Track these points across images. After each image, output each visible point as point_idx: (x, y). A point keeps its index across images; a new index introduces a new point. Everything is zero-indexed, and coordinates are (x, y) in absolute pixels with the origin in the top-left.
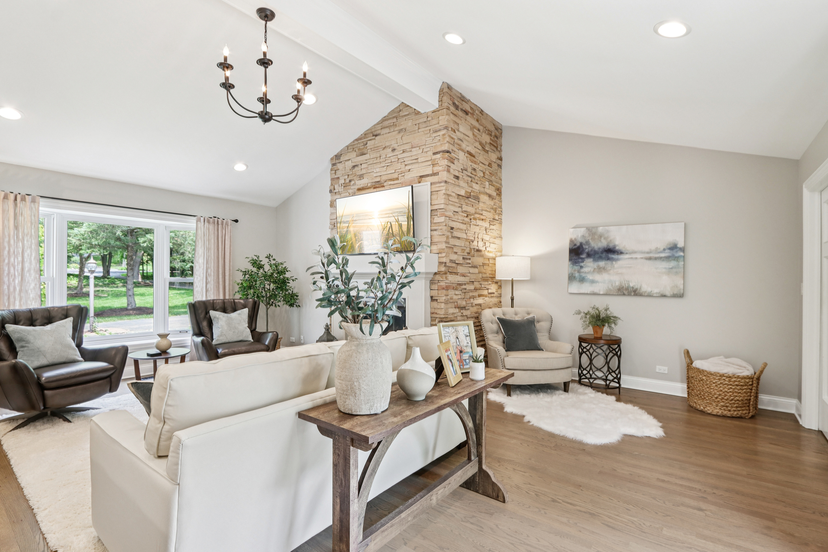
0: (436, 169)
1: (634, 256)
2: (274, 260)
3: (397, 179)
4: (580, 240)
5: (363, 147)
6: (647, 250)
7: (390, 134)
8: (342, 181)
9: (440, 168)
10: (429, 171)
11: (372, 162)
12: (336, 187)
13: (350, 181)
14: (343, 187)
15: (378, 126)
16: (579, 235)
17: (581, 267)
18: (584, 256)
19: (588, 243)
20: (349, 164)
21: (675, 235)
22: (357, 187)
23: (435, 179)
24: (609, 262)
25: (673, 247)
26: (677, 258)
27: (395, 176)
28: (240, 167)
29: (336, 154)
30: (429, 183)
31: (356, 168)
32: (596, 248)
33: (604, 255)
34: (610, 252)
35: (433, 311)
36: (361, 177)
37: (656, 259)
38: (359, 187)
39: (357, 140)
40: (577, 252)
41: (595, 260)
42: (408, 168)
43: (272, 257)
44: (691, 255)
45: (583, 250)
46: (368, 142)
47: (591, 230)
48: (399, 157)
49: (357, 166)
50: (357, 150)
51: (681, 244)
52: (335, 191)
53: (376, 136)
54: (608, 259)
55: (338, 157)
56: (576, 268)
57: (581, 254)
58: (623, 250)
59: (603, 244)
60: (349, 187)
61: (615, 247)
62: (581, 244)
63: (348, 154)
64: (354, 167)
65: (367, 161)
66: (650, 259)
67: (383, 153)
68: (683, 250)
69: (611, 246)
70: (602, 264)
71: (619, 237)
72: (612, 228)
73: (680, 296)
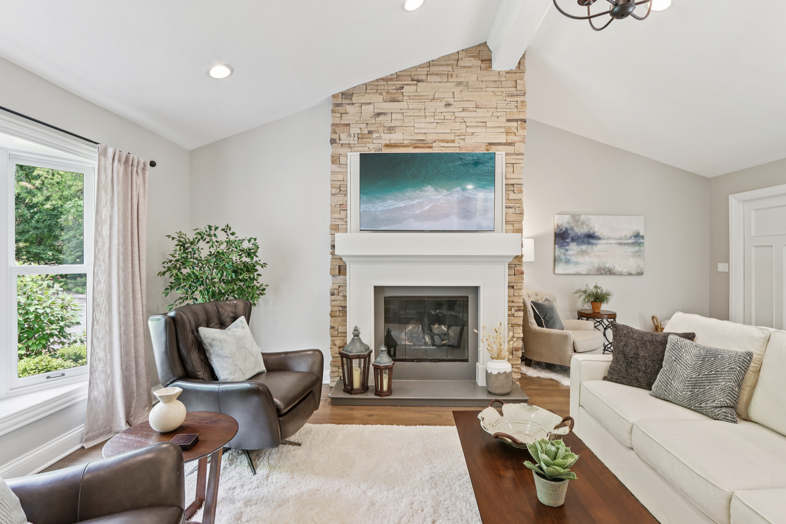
0: (511, 138)
1: (609, 241)
2: (233, 234)
3: (453, 141)
4: (565, 226)
5: (394, 91)
6: (618, 236)
7: (440, 84)
8: (355, 130)
9: (517, 139)
10: (502, 139)
11: (412, 114)
12: (343, 136)
13: (370, 132)
14: (356, 138)
15: (422, 69)
16: (564, 221)
17: (567, 250)
18: (568, 240)
19: (572, 228)
20: (369, 110)
21: (637, 225)
22: (384, 142)
23: (510, 149)
24: (589, 246)
25: (637, 236)
26: (639, 244)
27: (451, 137)
28: (220, 72)
29: (343, 89)
30: (504, 153)
31: (382, 118)
32: (579, 233)
33: (586, 240)
34: (590, 237)
35: (511, 299)
36: (391, 129)
37: (625, 244)
38: (388, 142)
39: (382, 79)
40: (562, 237)
41: (578, 244)
42: (470, 130)
43: (230, 229)
44: (646, 241)
45: (568, 235)
46: (405, 87)
47: (575, 217)
48: (457, 114)
49: (384, 114)
50: (384, 94)
51: (641, 234)
52: (341, 142)
53: (418, 81)
54: (589, 243)
55: (347, 95)
56: (562, 251)
57: (567, 238)
58: (601, 236)
59: (584, 230)
60: (370, 140)
61: (594, 233)
62: (566, 229)
63: (367, 95)
64: (379, 114)
65: (402, 111)
66: (621, 244)
67: (431, 106)
68: (643, 237)
69: (591, 232)
70: (584, 247)
71: (597, 226)
72: (591, 217)
73: (640, 274)
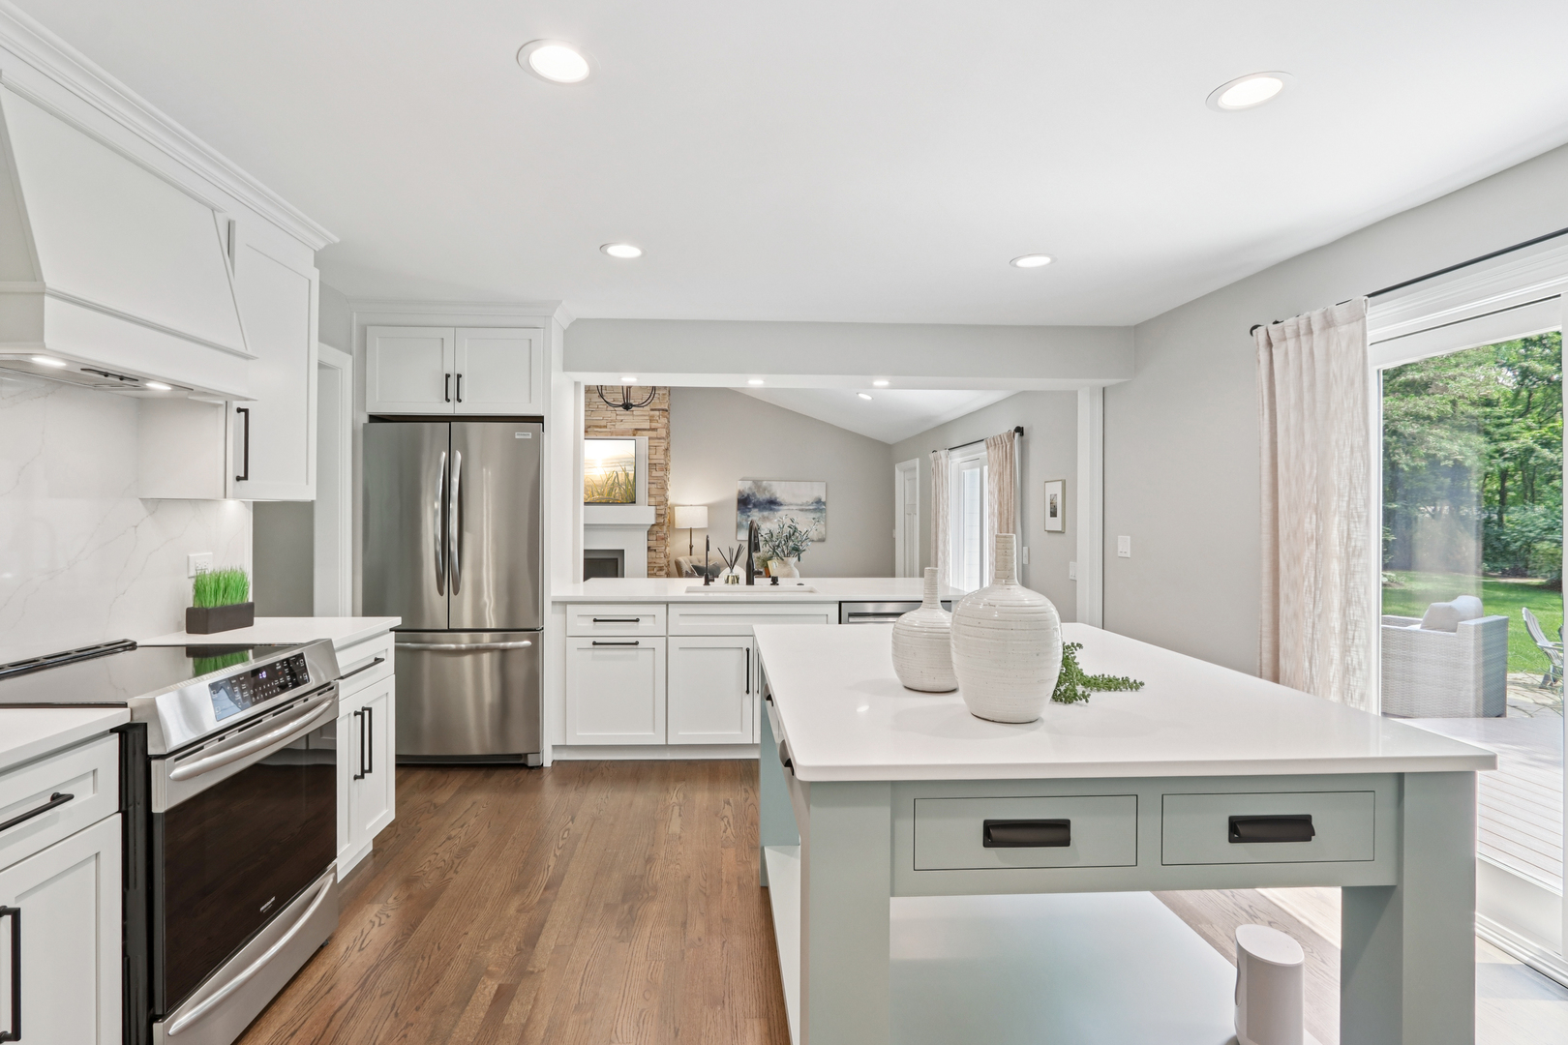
0: (654, 425)
1: (791, 507)
4: (747, 491)
6: (800, 503)
9: (660, 425)
10: (647, 425)
16: (746, 487)
17: (749, 516)
18: (750, 506)
19: (754, 494)
21: (818, 491)
23: (653, 434)
24: (771, 512)
25: (819, 502)
26: (821, 511)
27: (603, 423)
30: (647, 438)
32: (761, 499)
33: (768, 505)
34: (772, 504)
37: (806, 510)
40: (744, 503)
41: (760, 510)
42: (619, 418)
44: (830, 507)
45: (750, 501)
47: (757, 483)
51: (823, 500)
54: (771, 509)
56: (744, 517)
57: (749, 504)
58: (783, 502)
59: (765, 496)
61: (776, 499)
62: (748, 495)
66: (802, 510)
68: (824, 504)
69: (773, 498)
70: (766, 513)
71: (780, 491)
72: (774, 483)
73: (822, 540)
